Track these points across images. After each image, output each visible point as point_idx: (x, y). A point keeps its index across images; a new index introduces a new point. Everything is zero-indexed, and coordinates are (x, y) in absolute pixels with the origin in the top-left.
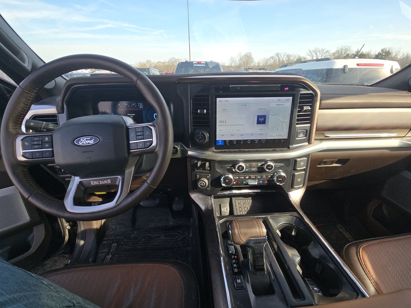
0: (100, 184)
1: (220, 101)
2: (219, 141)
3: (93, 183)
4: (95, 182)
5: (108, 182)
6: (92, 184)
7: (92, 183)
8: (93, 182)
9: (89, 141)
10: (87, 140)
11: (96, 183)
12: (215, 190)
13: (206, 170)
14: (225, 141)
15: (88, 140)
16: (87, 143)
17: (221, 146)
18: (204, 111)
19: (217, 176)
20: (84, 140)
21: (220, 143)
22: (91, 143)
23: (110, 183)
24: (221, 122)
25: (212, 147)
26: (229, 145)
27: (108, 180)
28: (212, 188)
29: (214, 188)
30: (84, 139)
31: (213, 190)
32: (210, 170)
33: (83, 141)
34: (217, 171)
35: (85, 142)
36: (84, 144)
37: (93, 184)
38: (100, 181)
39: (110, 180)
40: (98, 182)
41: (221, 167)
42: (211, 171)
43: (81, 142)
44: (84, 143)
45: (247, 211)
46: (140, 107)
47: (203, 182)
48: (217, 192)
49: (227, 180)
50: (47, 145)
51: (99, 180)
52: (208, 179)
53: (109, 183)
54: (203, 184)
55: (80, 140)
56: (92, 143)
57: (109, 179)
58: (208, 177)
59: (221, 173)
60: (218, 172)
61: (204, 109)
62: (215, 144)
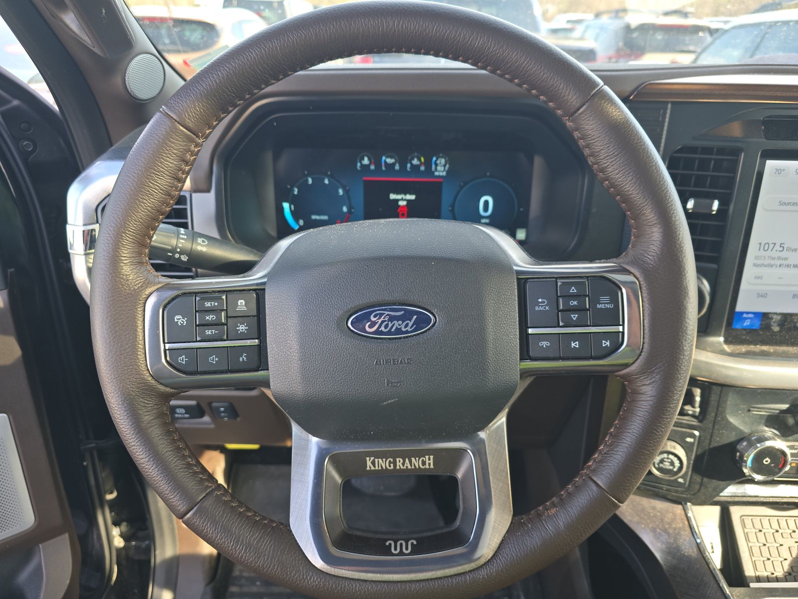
0: (398, 467)
1: (779, 171)
2: (745, 315)
3: (373, 463)
4: (380, 460)
5: (424, 463)
6: (368, 468)
7: (369, 463)
8: (372, 458)
9: (400, 322)
10: (392, 319)
11: (383, 464)
12: (706, 487)
13: (688, 415)
14: (765, 316)
15: (397, 318)
16: (393, 330)
17: (750, 331)
18: (711, 205)
19: (727, 438)
20: (382, 319)
21: (747, 323)
22: (407, 332)
23: (432, 466)
24: (764, 246)
25: (716, 334)
26: (780, 331)
27: (427, 457)
28: (698, 478)
29: (705, 480)
30: (381, 315)
31: (697, 487)
32: (701, 417)
33: (380, 321)
34: (730, 423)
35: (386, 327)
36: (382, 333)
37: (373, 468)
38: (398, 459)
39: (432, 457)
40: (390, 462)
41: (746, 409)
42: (705, 422)
43: (370, 327)
44: (382, 328)
45: (790, 559)
46: (437, 174)
47: (671, 456)
48: (715, 493)
49: (767, 459)
50: (242, 328)
51: (394, 455)
52: (687, 448)
53: (427, 466)
54: (672, 463)
55: (366, 317)
56: (410, 330)
57: (429, 452)
58: (689, 440)
59: (741, 431)
60: (735, 428)
61: (714, 197)
62: (729, 324)
